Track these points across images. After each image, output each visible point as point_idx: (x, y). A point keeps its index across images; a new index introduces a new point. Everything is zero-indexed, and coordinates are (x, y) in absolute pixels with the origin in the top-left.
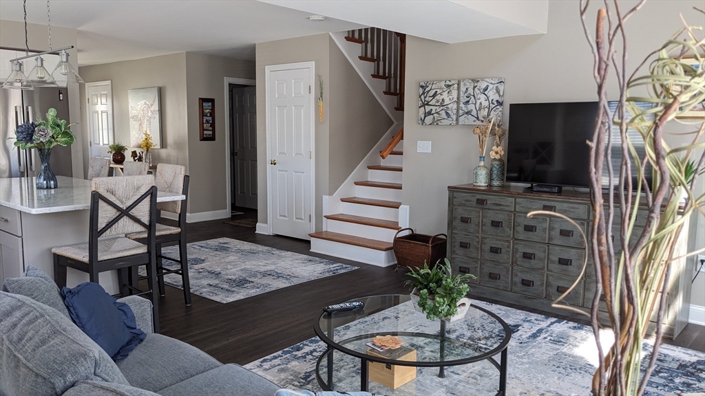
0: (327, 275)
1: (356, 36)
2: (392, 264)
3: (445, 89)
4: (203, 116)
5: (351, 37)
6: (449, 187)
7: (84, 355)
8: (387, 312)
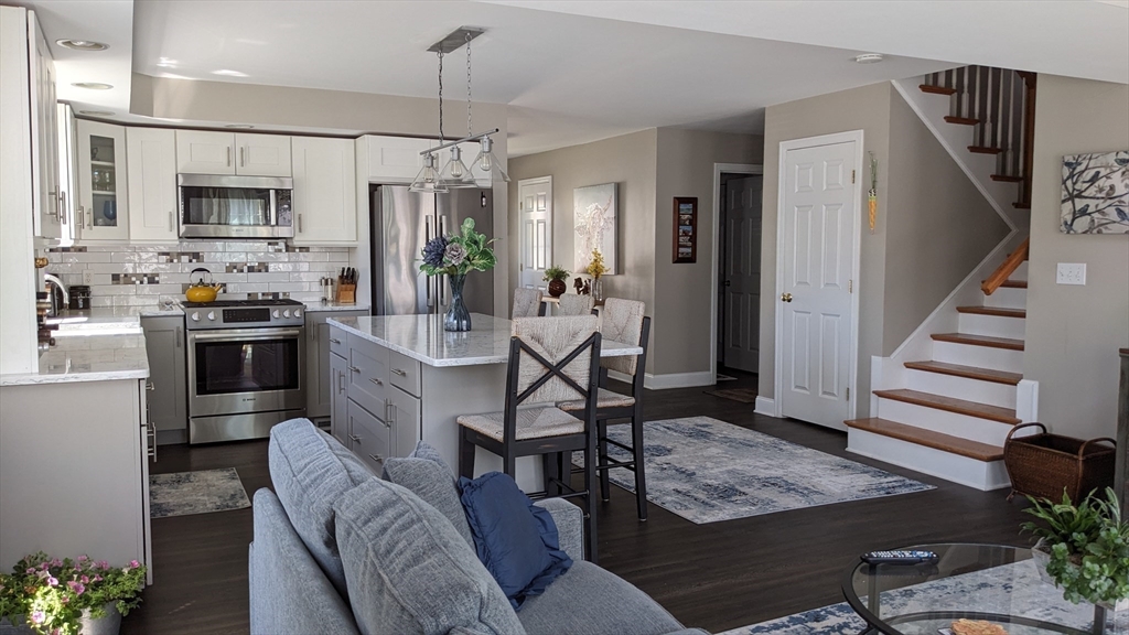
0: (875, 495)
1: (942, 81)
2: (1001, 486)
3: (1116, 166)
4: (679, 224)
5: (931, 85)
6: (1121, 351)
7: (466, 588)
8: (987, 575)
